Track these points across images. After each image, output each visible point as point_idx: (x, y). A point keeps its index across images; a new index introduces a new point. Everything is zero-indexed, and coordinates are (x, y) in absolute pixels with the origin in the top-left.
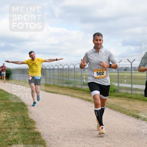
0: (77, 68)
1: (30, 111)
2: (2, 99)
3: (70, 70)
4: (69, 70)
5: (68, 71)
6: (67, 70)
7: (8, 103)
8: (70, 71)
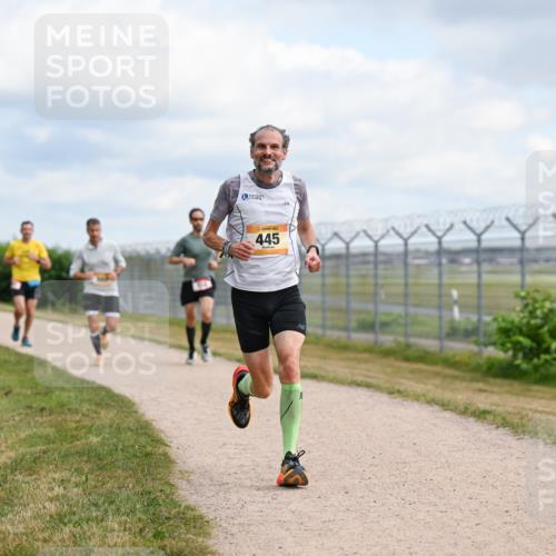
0: (418, 251)
1: (180, 465)
2: (42, 410)
3: (385, 262)
4: (377, 258)
5: (371, 266)
6: (367, 263)
7: (74, 425)
8: (381, 267)
